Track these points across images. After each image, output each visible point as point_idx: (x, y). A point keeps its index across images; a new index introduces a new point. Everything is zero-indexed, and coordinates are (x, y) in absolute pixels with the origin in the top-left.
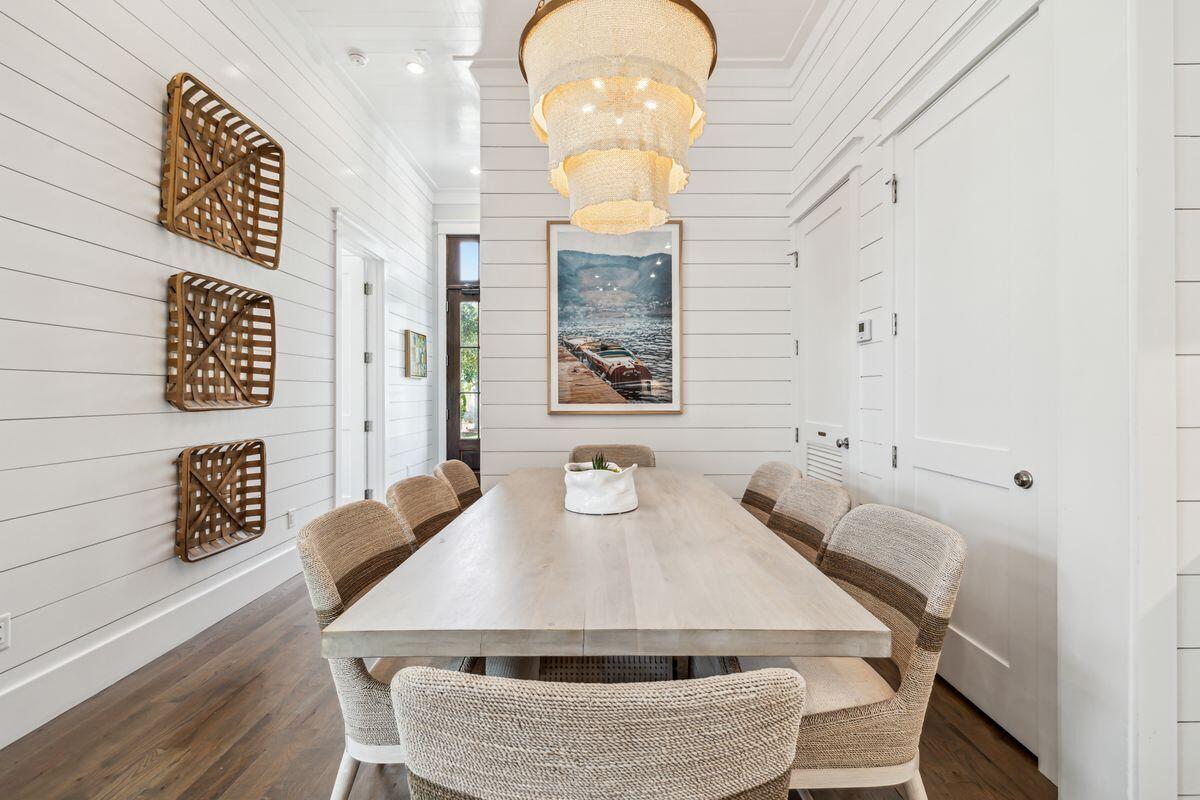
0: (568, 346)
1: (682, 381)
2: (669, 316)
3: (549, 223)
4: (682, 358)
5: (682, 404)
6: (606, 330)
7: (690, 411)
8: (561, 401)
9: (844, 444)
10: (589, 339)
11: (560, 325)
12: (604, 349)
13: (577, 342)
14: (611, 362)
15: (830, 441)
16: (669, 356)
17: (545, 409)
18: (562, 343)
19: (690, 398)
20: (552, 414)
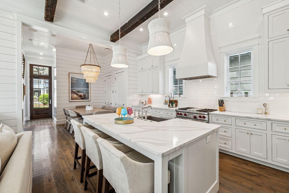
0: (73, 91)
1: (90, 96)
2: (88, 88)
3: (69, 73)
4: (90, 93)
5: (90, 100)
6: (79, 89)
7: (91, 101)
8: (71, 100)
9: (111, 104)
10: (76, 91)
11: (71, 88)
12: (79, 92)
13: (74, 91)
14: (80, 94)
15: (110, 103)
16: (88, 93)
17: (68, 101)
18: (71, 91)
19: (91, 99)
20: (70, 102)
